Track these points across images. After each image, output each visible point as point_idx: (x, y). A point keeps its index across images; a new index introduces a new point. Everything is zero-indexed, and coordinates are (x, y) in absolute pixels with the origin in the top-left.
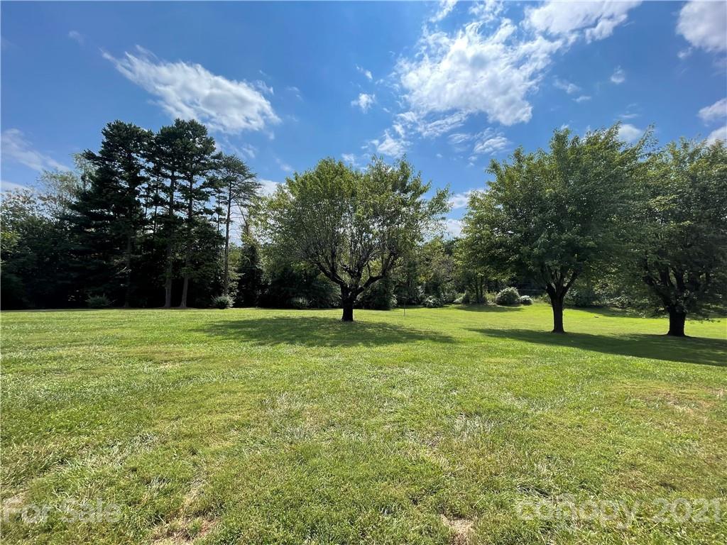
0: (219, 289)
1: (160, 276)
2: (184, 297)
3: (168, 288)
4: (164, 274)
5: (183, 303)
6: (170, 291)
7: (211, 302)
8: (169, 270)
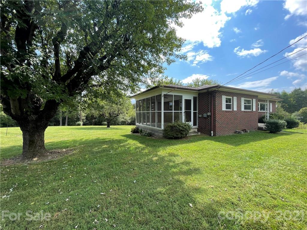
0: (78, 119)
1: (58, 116)
2: (66, 122)
3: (61, 120)
4: (59, 115)
5: (66, 124)
6: (62, 121)
7: (75, 124)
8: (61, 114)
